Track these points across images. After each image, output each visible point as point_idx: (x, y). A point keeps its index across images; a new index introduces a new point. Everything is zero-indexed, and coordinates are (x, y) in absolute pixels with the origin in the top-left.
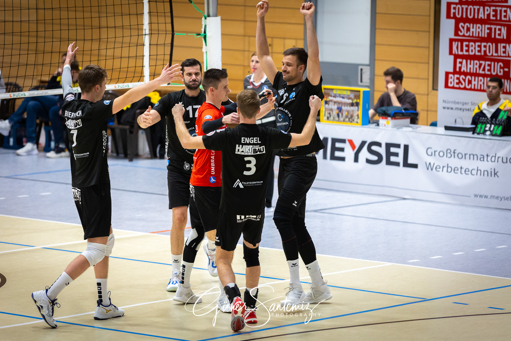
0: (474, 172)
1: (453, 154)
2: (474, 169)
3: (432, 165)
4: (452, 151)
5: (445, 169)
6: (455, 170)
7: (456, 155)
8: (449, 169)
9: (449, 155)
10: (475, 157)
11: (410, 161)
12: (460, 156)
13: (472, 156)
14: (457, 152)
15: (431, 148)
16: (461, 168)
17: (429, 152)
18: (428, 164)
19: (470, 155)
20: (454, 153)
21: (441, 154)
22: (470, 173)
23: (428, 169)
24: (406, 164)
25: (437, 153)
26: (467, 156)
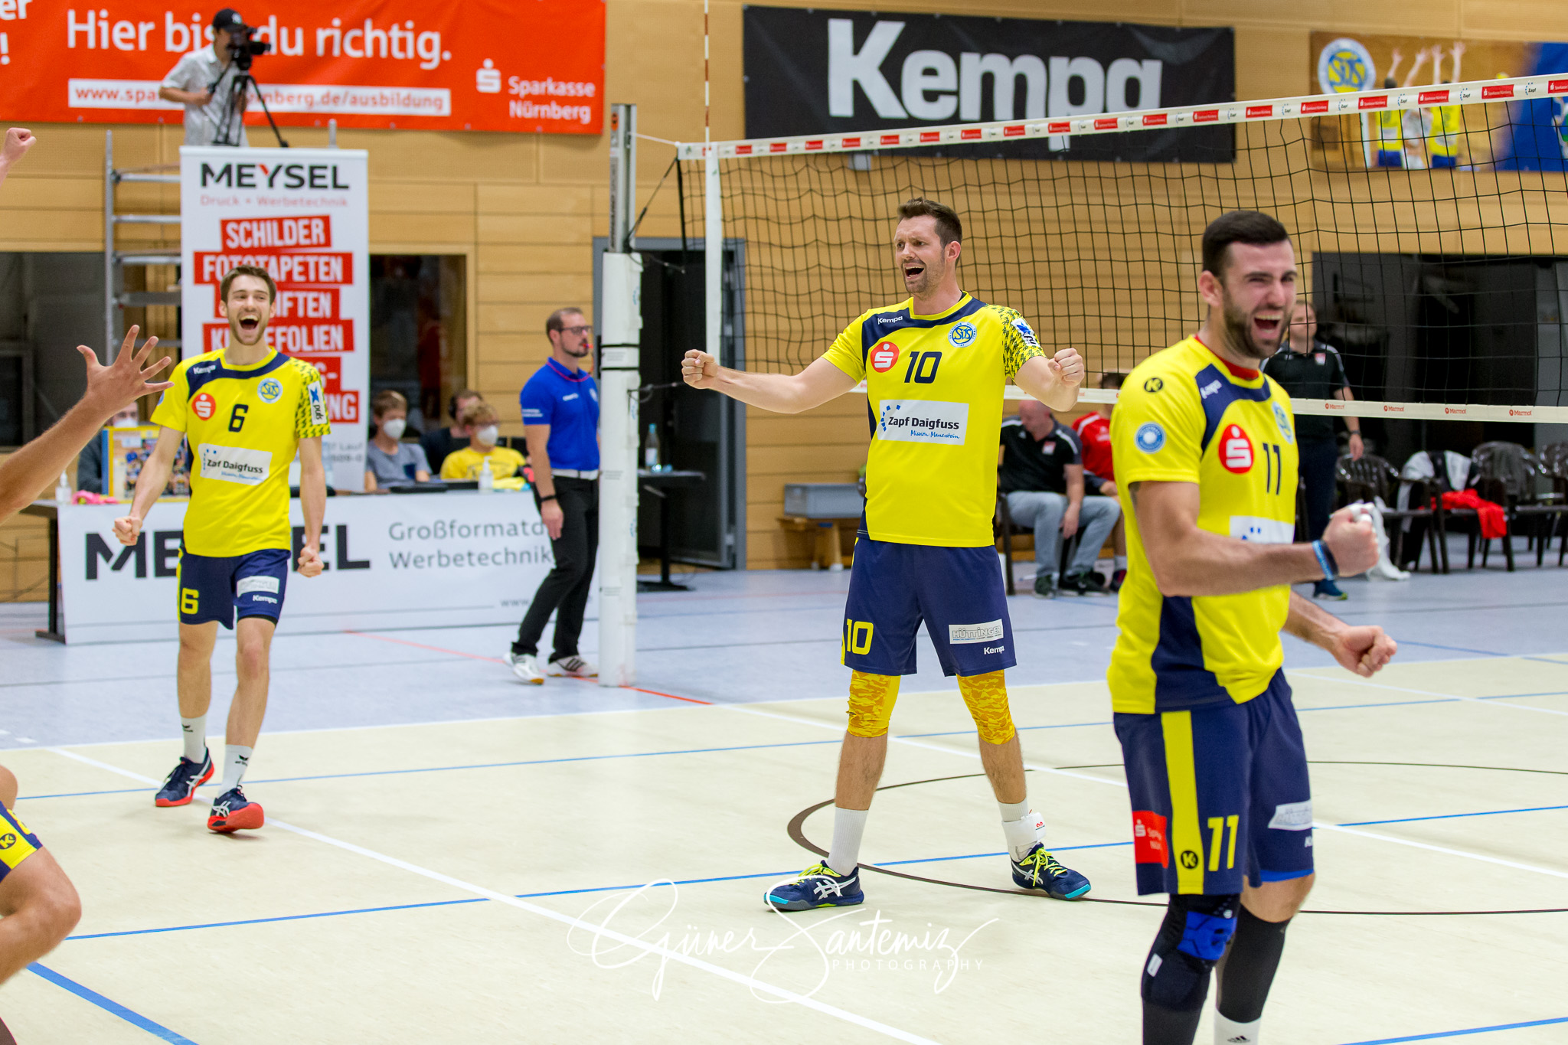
0: (500, 558)
1: (448, 529)
2: (498, 553)
3: (405, 556)
4: (448, 523)
5: (435, 561)
6: (457, 559)
7: (456, 531)
8: (444, 561)
9: (440, 533)
10: (498, 530)
11: (353, 556)
12: (465, 531)
13: (490, 530)
14: (457, 525)
15: (400, 524)
16: (470, 554)
17: (397, 532)
18: (396, 556)
19: (486, 527)
20: (452, 527)
21: (424, 533)
22: (490, 561)
23: (395, 566)
24: (344, 563)
25: (414, 533)
26: (481, 531)
